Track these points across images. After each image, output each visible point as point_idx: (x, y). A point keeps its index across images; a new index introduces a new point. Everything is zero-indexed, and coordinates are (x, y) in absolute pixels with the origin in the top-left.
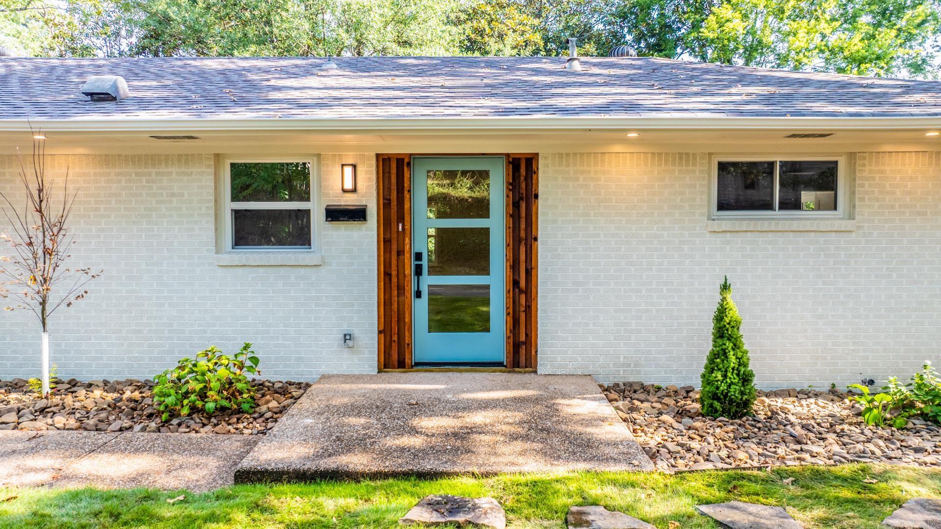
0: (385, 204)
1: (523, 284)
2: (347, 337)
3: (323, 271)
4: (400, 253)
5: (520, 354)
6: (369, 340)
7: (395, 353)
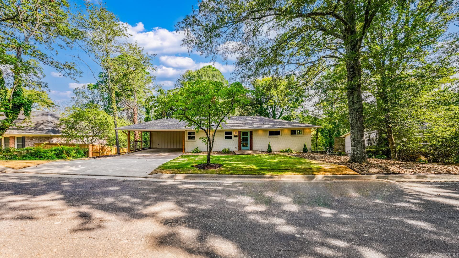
0: (239, 135)
2: (236, 147)
3: (233, 141)
4: (240, 139)
5: (251, 149)
6: (238, 147)
7: (240, 149)
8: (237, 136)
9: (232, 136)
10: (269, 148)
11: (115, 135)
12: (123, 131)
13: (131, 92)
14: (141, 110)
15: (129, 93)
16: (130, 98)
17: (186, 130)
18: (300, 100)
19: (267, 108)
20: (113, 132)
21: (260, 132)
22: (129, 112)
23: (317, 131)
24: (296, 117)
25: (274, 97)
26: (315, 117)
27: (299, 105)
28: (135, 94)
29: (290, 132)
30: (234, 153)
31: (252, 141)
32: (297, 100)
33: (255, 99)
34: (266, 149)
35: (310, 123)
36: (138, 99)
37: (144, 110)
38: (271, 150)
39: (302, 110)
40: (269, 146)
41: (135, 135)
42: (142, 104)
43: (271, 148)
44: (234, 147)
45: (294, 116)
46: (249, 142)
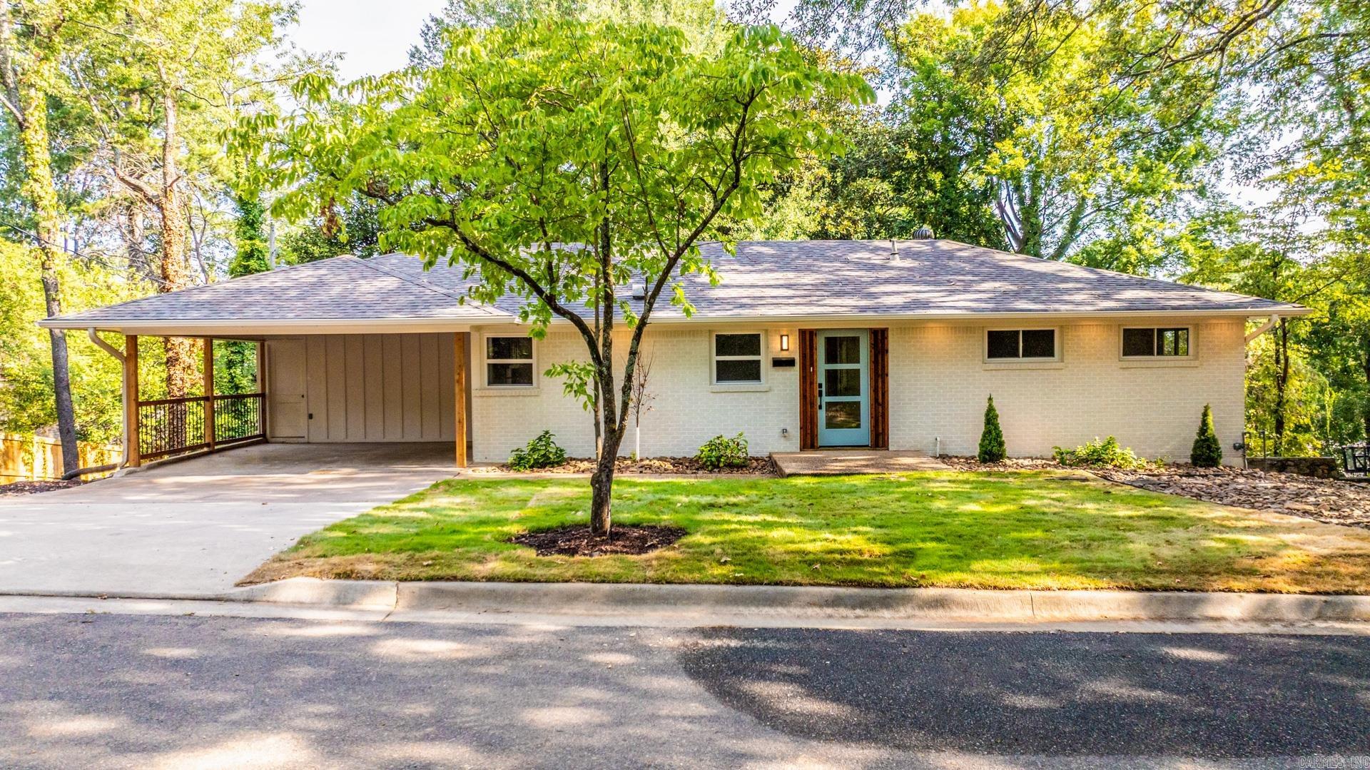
0: (803, 356)
1: (880, 401)
2: (785, 431)
3: (770, 394)
4: (812, 383)
5: (879, 439)
6: (795, 433)
7: (809, 441)
8: (789, 363)
9: (764, 359)
10: (987, 433)
11: (50, 367)
12: (96, 340)
13: (147, 103)
14: (209, 208)
15: (139, 107)
16: (141, 138)
17: (479, 328)
18: (1189, 145)
19: (987, 194)
20: (40, 345)
21: (937, 339)
22: (139, 220)
23: (1284, 335)
24: (1161, 253)
25: (1028, 122)
26: (1275, 253)
27: (1178, 180)
28: (171, 114)
29: (1117, 341)
30: (771, 466)
31: (885, 393)
32: (1168, 149)
33: (908, 134)
34: (970, 442)
35: (1240, 288)
36: (194, 144)
37: (229, 212)
38: (1001, 444)
39: (1200, 206)
40: (991, 418)
41: (171, 362)
42: (214, 172)
43: (999, 435)
44: (777, 431)
45: (1152, 248)
46: (864, 399)
